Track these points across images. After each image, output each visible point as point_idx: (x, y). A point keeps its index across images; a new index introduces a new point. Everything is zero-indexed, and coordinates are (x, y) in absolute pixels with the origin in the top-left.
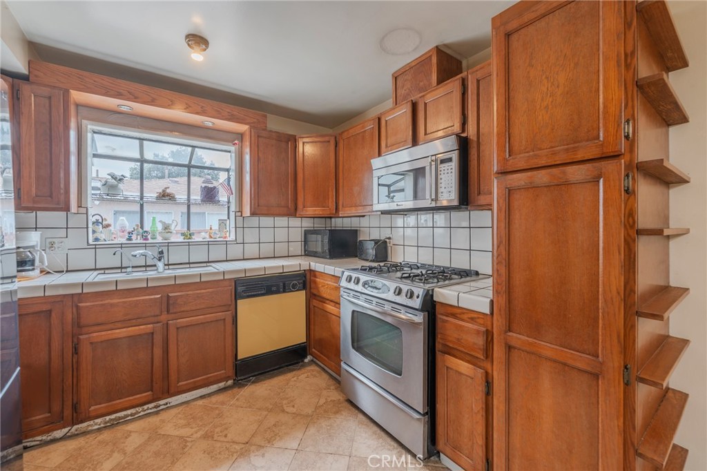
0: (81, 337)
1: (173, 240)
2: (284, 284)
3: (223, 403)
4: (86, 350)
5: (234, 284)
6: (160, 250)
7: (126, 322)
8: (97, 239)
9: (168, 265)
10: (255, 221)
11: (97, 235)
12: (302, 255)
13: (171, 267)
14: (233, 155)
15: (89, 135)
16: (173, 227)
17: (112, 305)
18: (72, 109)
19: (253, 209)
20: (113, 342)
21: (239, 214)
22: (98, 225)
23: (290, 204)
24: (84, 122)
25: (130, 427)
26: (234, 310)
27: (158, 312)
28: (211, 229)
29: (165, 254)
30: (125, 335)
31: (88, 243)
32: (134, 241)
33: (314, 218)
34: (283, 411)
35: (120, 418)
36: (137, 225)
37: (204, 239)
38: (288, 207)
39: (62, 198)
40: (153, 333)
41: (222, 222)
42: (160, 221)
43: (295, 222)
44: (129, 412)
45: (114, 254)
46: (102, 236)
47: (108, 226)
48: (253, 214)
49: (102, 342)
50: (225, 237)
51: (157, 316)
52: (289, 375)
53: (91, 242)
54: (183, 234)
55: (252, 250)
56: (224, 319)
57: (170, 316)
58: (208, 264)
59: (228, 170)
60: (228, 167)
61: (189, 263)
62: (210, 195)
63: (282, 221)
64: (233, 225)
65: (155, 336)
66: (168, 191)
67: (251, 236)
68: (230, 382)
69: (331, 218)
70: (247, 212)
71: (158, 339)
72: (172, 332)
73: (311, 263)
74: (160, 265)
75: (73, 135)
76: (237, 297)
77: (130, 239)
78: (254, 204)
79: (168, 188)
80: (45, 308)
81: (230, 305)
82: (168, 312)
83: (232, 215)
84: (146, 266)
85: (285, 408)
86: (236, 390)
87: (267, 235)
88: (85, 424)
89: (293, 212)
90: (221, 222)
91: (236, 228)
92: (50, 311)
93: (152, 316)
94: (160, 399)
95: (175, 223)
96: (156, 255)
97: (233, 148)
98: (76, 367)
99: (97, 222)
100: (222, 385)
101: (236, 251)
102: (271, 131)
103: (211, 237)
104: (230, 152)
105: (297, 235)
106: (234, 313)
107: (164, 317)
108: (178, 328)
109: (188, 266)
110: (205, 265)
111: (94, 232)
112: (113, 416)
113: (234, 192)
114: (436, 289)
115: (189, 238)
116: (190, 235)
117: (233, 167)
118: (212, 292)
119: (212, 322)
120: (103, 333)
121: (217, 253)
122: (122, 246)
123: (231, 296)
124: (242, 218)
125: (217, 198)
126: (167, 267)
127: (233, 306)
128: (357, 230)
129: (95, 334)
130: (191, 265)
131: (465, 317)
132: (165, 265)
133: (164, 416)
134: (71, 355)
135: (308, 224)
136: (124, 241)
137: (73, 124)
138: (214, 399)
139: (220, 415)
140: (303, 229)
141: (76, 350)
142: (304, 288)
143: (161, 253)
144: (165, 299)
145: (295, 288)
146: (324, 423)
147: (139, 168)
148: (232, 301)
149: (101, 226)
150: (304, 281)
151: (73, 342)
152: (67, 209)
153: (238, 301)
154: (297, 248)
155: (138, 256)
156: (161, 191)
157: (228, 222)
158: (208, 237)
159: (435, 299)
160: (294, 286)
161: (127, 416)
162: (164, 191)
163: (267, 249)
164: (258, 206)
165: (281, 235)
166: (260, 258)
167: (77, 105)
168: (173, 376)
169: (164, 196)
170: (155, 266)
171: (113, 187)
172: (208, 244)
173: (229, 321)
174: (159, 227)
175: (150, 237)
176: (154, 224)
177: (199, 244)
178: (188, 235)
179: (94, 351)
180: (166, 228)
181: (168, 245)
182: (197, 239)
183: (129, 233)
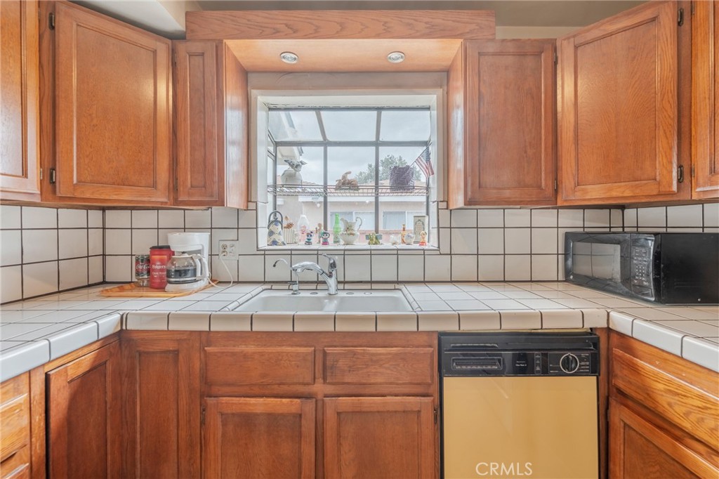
0: (210, 399)
4: (215, 423)
5: (436, 342)
6: (332, 261)
7: (264, 389)
8: (275, 243)
9: (344, 282)
10: (470, 217)
11: (275, 237)
12: (558, 281)
13: (347, 286)
14: (434, 113)
16: (356, 228)
17: (243, 355)
19: (469, 193)
20: (247, 420)
21: (443, 205)
22: (276, 225)
23: (546, 182)
24: (255, 93)
26: (437, 395)
27: (308, 377)
28: (404, 229)
30: (261, 409)
31: (257, 247)
33: (584, 207)
36: (320, 225)
37: (394, 244)
38: (539, 187)
39: (216, 187)
40: (300, 416)
41: (419, 220)
42: (342, 219)
43: (545, 217)
45: (274, 266)
46: (281, 239)
47: (290, 226)
48: (470, 202)
49: (233, 414)
50: (423, 243)
51: (308, 384)
53: (263, 246)
54: (368, 237)
55: (465, 266)
56: (419, 412)
57: (329, 390)
58: (397, 286)
59: (426, 144)
60: (427, 139)
61: (371, 282)
62: (402, 179)
63: (518, 216)
64: (434, 223)
65: (303, 422)
66: (349, 177)
67: (463, 242)
69: (622, 207)
70: (458, 200)
71: (308, 426)
72: (331, 415)
73: (613, 314)
74: (332, 283)
76: (444, 368)
77: (309, 243)
78: (472, 184)
79: (350, 173)
80: (172, 346)
81: (429, 385)
82: (325, 379)
83: (433, 208)
84: (318, 282)
89: (551, 199)
90: (418, 218)
91: (439, 228)
92: (176, 352)
93: (300, 384)
95: (359, 223)
96: (325, 268)
97: (433, 100)
99: (274, 222)
101: (438, 267)
102: (503, 41)
103: (403, 242)
104: (428, 109)
105: (550, 242)
106: (437, 401)
107: (318, 389)
108: (339, 414)
109: (368, 286)
110: (392, 286)
111: (271, 233)
113: (435, 170)
115: (376, 243)
116: (376, 238)
117: (434, 139)
118: (396, 354)
119: (396, 412)
120: (235, 400)
121: (410, 269)
122: (291, 253)
123: (432, 369)
124: (448, 212)
125: (411, 184)
126: (341, 286)
127: (436, 387)
129: (225, 399)
130: (374, 286)
132: (339, 282)
134: (199, 425)
135: (572, 220)
136: (302, 245)
140: (562, 231)
142: (594, 371)
143: (333, 265)
144: (319, 357)
145: (568, 369)
148: (432, 376)
149: (280, 226)
150: (593, 355)
151: (201, 405)
152: (221, 202)
153: (446, 380)
154: (551, 266)
155: (299, 270)
156: (339, 178)
157: (427, 219)
158: (399, 241)
160: (567, 363)
162: (344, 177)
163: (491, 266)
164: (480, 186)
165: (517, 241)
166: (478, 282)
167: (245, 74)
169: (343, 184)
170: (324, 282)
172: (397, 253)
173: (428, 416)
174: (342, 226)
175: (331, 240)
176: (337, 223)
177: (385, 253)
178: (374, 238)
179: (224, 424)
180: (349, 228)
181: (344, 253)
182: (385, 244)
183: (310, 235)
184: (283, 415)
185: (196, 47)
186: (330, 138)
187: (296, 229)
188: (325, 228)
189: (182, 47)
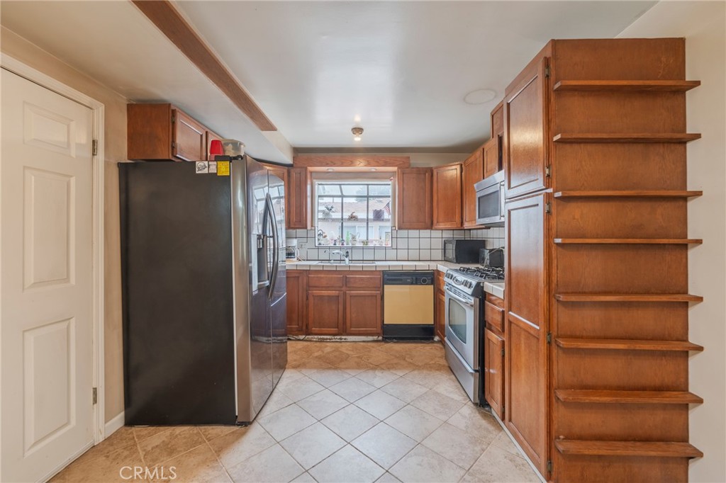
0: (310, 292)
1: (357, 245)
2: (416, 279)
3: (373, 347)
4: (311, 299)
5: (382, 273)
7: (327, 288)
8: (320, 244)
9: (352, 260)
10: (405, 233)
14: (391, 186)
15: (316, 186)
16: (357, 237)
17: (321, 277)
18: (309, 176)
20: (321, 297)
21: (394, 228)
23: (428, 221)
24: (314, 180)
25: (328, 344)
27: (341, 285)
29: (350, 254)
30: (326, 294)
31: (315, 245)
32: (337, 245)
34: (404, 359)
35: (324, 339)
36: (340, 236)
37: (374, 244)
38: (425, 222)
39: (304, 222)
40: (338, 296)
42: (350, 234)
43: (436, 233)
44: (328, 337)
46: (322, 242)
47: (325, 237)
48: (399, 228)
49: (317, 296)
51: (341, 287)
52: (419, 345)
53: (317, 245)
54: (363, 242)
55: (403, 254)
56: (377, 296)
57: (348, 289)
58: (373, 262)
59: (388, 197)
60: (388, 195)
61: (362, 260)
62: (378, 216)
63: (425, 233)
65: (339, 298)
66: (354, 214)
67: (402, 244)
68: (380, 338)
71: (341, 300)
72: (348, 297)
73: (438, 265)
74: (347, 259)
75: (309, 187)
76: (385, 282)
77: (335, 244)
78: (400, 221)
79: (354, 212)
80: (297, 275)
81: (380, 287)
82: (346, 285)
84: (341, 260)
85: (406, 359)
86: (383, 343)
87: (414, 244)
88: (310, 337)
89: (430, 226)
90: (386, 234)
91: (392, 238)
92: (298, 277)
93: (338, 287)
94: (341, 335)
96: (345, 254)
97: (390, 183)
98: (307, 306)
99: (320, 235)
100: (375, 338)
101: (391, 254)
102: (413, 168)
104: (387, 185)
105: (438, 244)
106: (382, 292)
107: (344, 289)
108: (351, 296)
109: (362, 262)
111: (319, 240)
112: (322, 337)
113: (391, 212)
114: (486, 283)
115: (366, 244)
118: (369, 277)
119: (369, 296)
120: (318, 292)
121: (380, 255)
122: (329, 248)
123: (381, 282)
124: (396, 231)
125: (382, 218)
126: (350, 262)
127: (381, 289)
128: (484, 241)
129: (314, 291)
130: (364, 262)
131: (496, 302)
132: (350, 260)
133: (343, 344)
135: (448, 235)
136: (332, 245)
137: (309, 182)
138: (369, 344)
139: (369, 351)
140: (443, 239)
141: (307, 299)
142: (432, 284)
143: (347, 252)
144: (344, 279)
145: (424, 282)
146: (425, 372)
147: (341, 201)
148: (381, 285)
149: (322, 237)
150: (431, 278)
151: (306, 293)
152: (306, 228)
153: (385, 286)
155: (337, 254)
156: (350, 214)
159: (485, 290)
161: (327, 339)
162: (352, 214)
163: (414, 254)
164: (403, 222)
165: (425, 243)
166: (408, 260)
167: (311, 172)
168: (348, 324)
169: (351, 218)
170: (344, 260)
171: (327, 214)
172: (374, 248)
173: (379, 297)
174: (350, 237)
175: (345, 243)
176: (348, 235)
177: (370, 248)
178: (366, 242)
179: (314, 299)
180: (354, 238)
181: (352, 248)
182: (370, 245)
183: (335, 241)
184: (333, 296)
185: (298, 170)
186: (344, 194)
187: (328, 238)
188: (342, 237)
189: (292, 171)
